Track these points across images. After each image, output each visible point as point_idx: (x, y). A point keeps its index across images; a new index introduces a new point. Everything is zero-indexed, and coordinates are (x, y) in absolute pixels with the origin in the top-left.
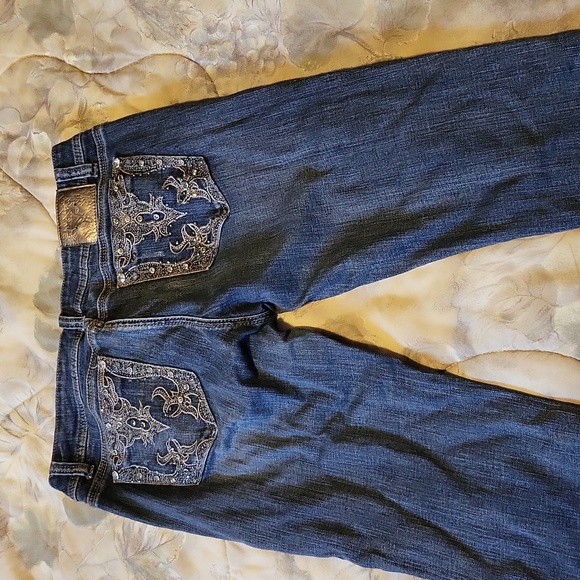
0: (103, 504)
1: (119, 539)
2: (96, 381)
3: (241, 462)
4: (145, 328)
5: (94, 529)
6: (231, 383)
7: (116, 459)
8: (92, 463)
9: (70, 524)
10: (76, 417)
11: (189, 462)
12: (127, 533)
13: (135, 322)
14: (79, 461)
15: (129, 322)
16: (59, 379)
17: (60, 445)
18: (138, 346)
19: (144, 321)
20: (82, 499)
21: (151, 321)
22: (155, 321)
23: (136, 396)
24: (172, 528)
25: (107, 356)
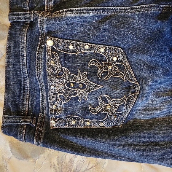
0: (46, 144)
1: (55, 167)
2: (45, 55)
3: (156, 109)
4: (87, 15)
5: (34, 161)
6: (162, 51)
7: (55, 112)
8: (33, 115)
9: (14, 159)
10: (21, 84)
11: (119, 110)
12: (61, 162)
13: (80, 10)
14: (24, 114)
15: (76, 10)
16: (8, 58)
17: (9, 104)
18: (78, 30)
19: (87, 10)
20: (30, 141)
21: (93, 10)
22: (95, 10)
23: (75, 66)
24: (102, 157)
25: (54, 37)
